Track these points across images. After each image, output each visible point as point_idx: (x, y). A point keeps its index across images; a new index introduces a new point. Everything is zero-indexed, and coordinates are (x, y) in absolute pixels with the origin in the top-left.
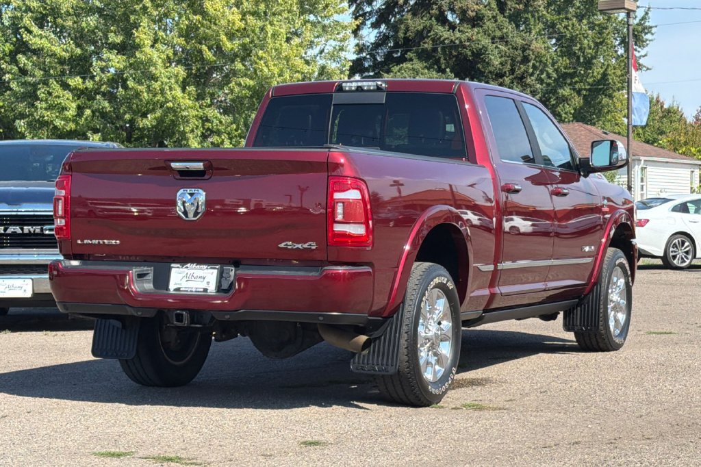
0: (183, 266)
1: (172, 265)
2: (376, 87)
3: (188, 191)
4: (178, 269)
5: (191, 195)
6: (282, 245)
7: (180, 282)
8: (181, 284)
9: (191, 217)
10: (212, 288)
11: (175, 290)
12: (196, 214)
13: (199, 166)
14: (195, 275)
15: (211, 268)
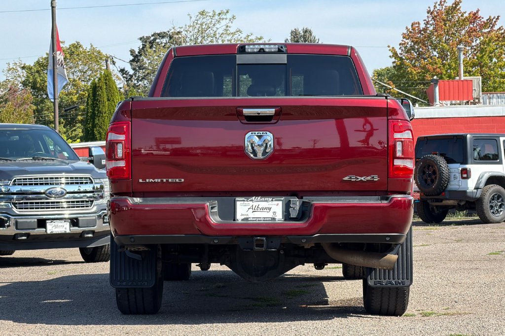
0: (247, 200)
1: (237, 199)
2: (277, 50)
3: (256, 134)
4: (242, 202)
5: (260, 137)
6: (346, 178)
7: (246, 213)
8: (247, 215)
9: (260, 156)
10: (279, 216)
11: (243, 220)
12: (264, 153)
13: (271, 111)
14: (260, 207)
15: (276, 200)
